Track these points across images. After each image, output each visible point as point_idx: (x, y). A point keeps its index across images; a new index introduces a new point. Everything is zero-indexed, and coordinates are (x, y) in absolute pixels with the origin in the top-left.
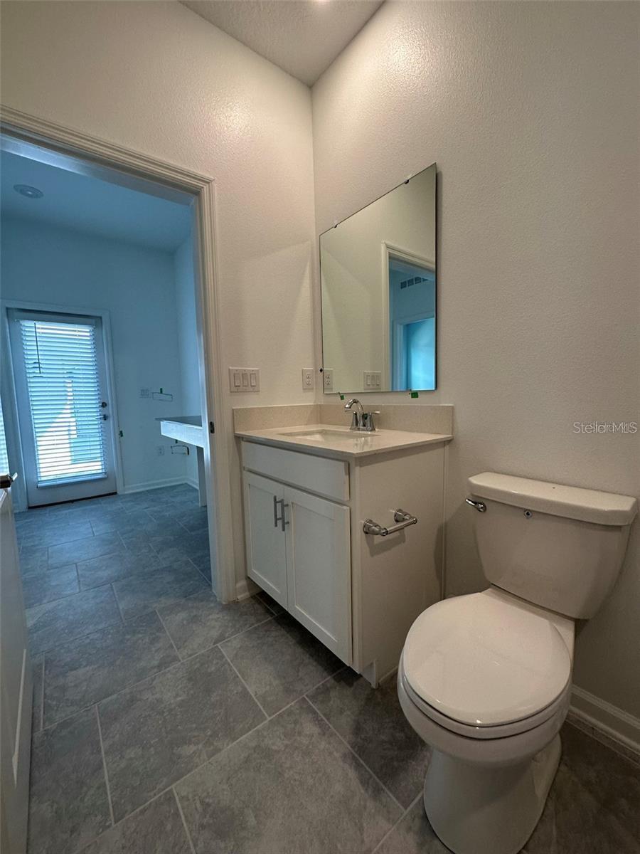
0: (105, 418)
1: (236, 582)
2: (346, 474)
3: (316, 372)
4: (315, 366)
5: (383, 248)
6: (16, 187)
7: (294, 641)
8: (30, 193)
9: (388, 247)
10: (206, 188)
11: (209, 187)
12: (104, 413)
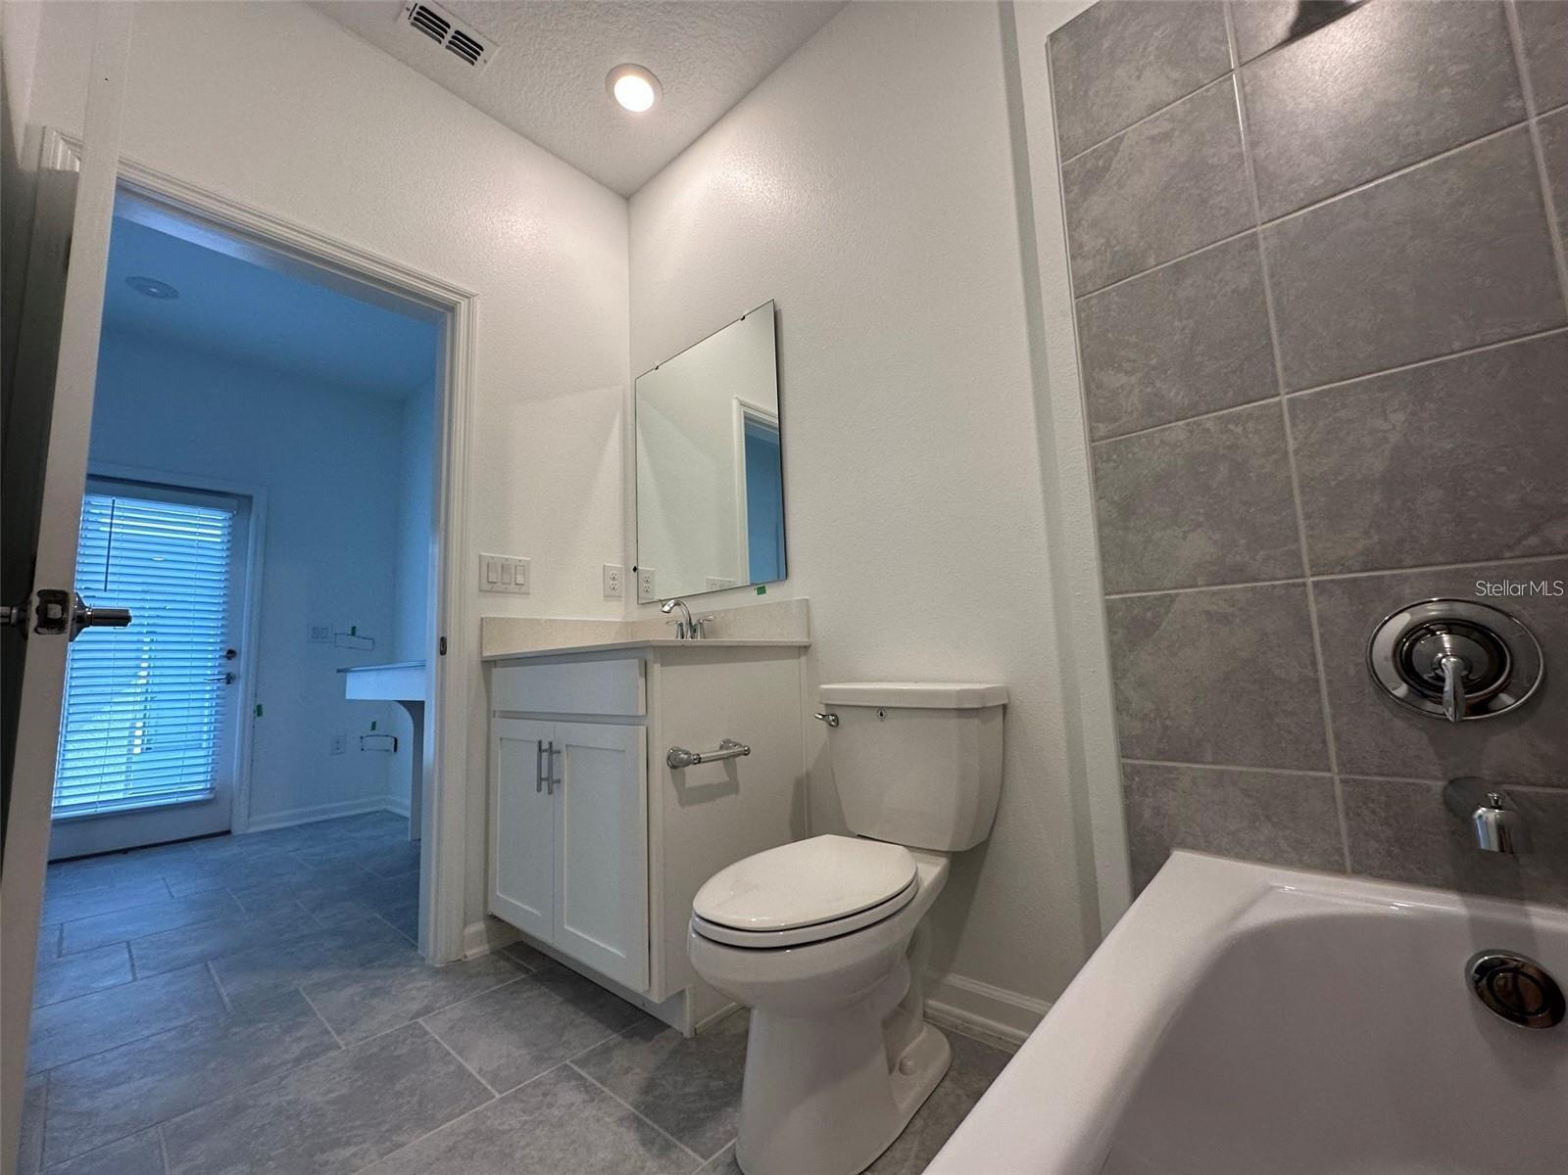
0: (230, 679)
1: (465, 924)
2: (640, 675)
3: (627, 570)
4: (625, 563)
5: (735, 403)
6: (130, 281)
7: (560, 999)
8: (154, 290)
9: (742, 404)
10: (464, 303)
11: (469, 303)
12: (228, 671)
